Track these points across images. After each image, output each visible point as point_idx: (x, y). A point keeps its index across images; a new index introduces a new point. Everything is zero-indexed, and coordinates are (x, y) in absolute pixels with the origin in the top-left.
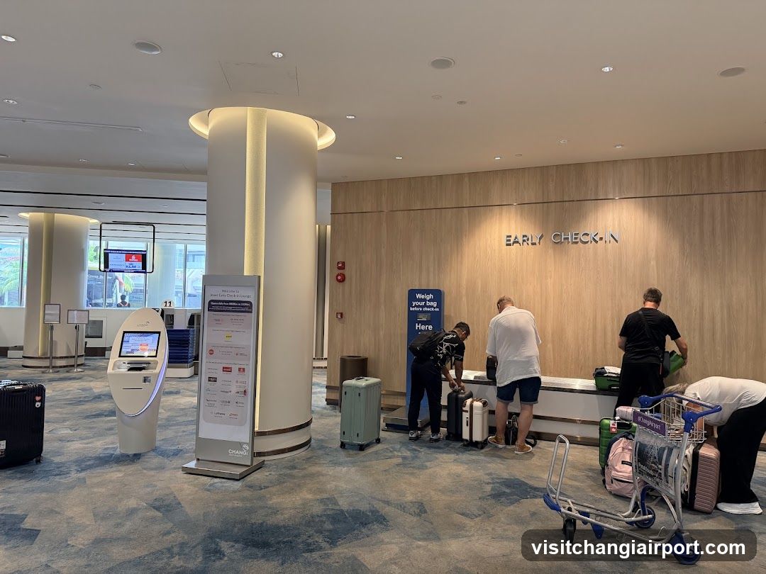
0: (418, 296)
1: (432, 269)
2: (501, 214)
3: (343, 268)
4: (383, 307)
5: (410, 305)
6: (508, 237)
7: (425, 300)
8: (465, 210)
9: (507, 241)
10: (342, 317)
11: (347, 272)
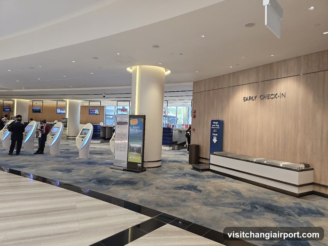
0: (214, 123)
1: (220, 112)
2: (242, 88)
3: (195, 113)
4: (205, 126)
5: (211, 126)
6: (244, 98)
7: (215, 124)
8: (231, 88)
9: (244, 99)
10: (194, 130)
11: (196, 114)
